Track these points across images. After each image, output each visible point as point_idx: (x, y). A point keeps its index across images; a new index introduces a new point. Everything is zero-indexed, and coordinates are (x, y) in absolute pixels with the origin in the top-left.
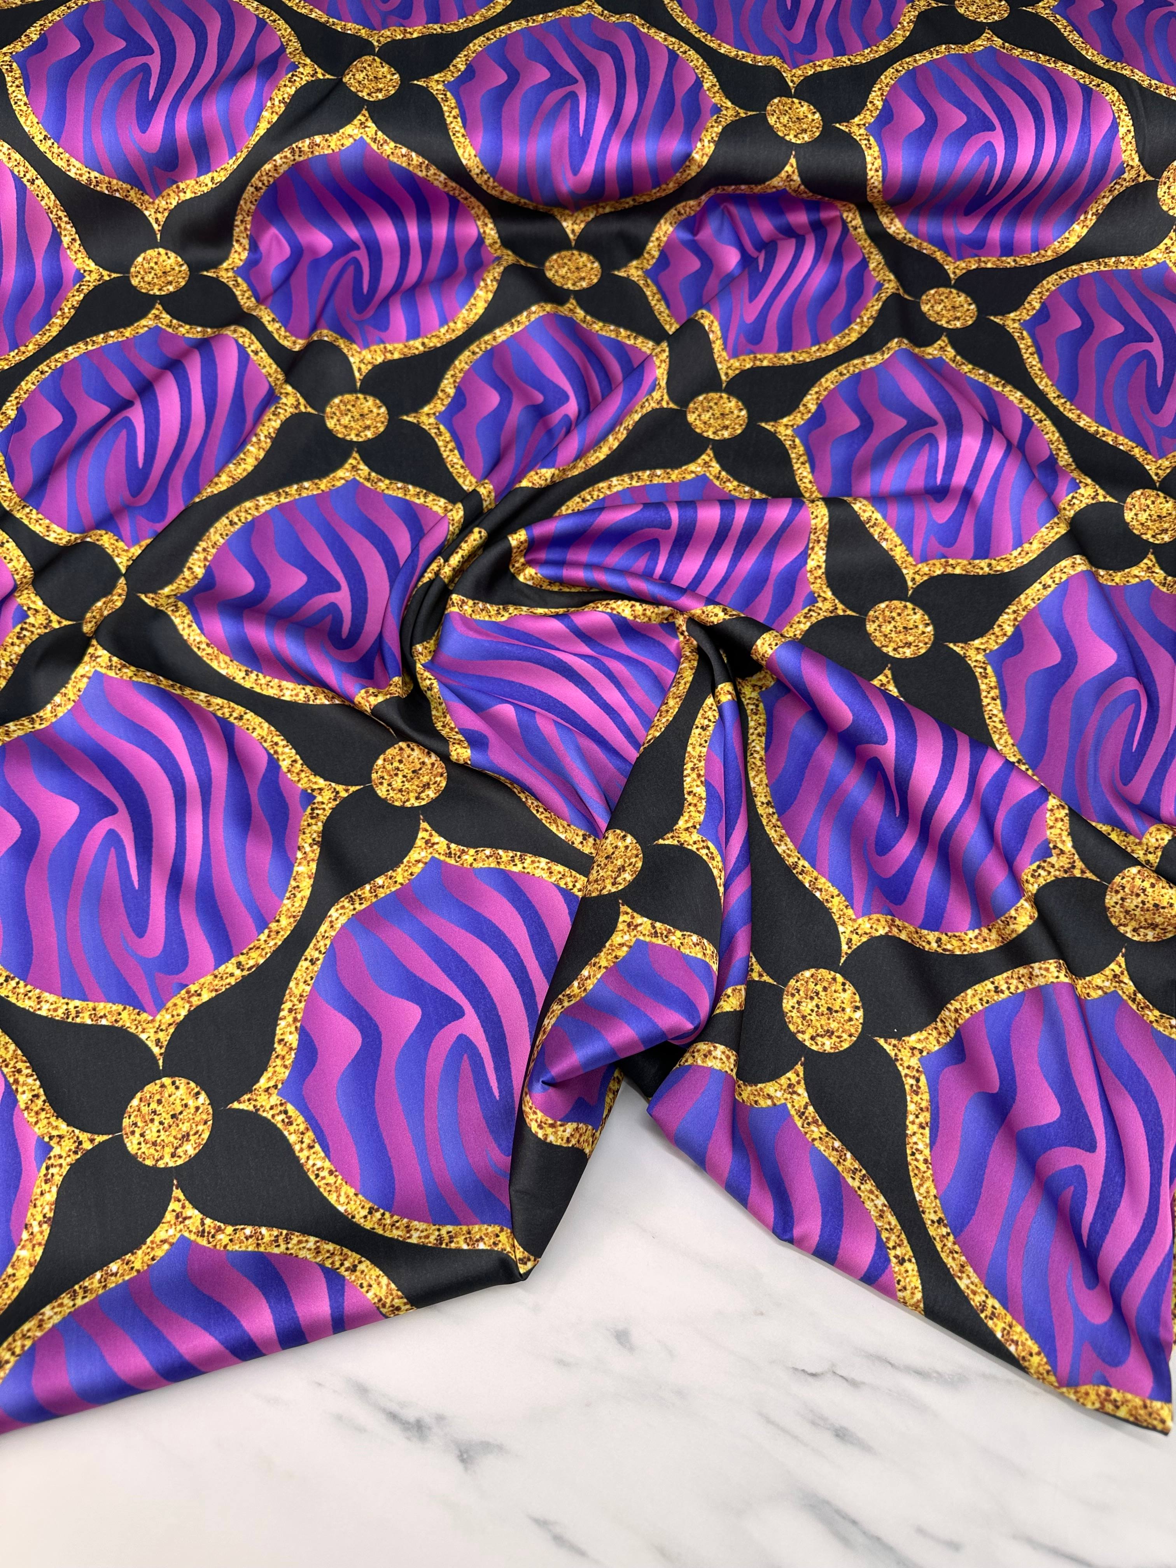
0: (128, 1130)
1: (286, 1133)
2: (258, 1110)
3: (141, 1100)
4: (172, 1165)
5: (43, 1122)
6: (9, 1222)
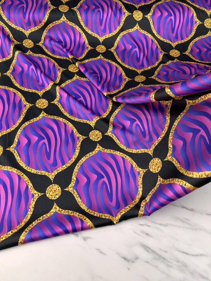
0: (47, 193)
1: (74, 195)
2: (69, 190)
3: (49, 188)
4: (54, 199)
5: (33, 191)
6: (27, 207)
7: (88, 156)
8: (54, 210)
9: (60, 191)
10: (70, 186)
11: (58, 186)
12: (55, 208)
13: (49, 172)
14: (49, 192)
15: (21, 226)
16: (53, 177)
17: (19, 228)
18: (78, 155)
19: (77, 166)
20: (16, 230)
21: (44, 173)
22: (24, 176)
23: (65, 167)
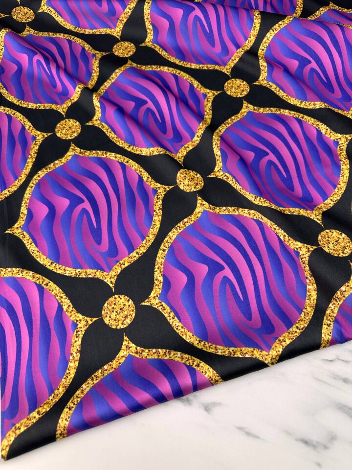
0: (104, 315)
1: (163, 313)
2: (152, 305)
3: (108, 304)
4: (122, 327)
5: (73, 316)
6: (64, 353)
7: (182, 226)
8: (125, 353)
9: (132, 309)
10: (152, 295)
11: (126, 297)
12: (127, 347)
13: (103, 270)
14: (108, 313)
15: (58, 395)
16: (112, 280)
17: (54, 400)
18: (159, 226)
19: (160, 252)
20: (48, 407)
21: (91, 273)
22: (49, 284)
23: (135, 256)
